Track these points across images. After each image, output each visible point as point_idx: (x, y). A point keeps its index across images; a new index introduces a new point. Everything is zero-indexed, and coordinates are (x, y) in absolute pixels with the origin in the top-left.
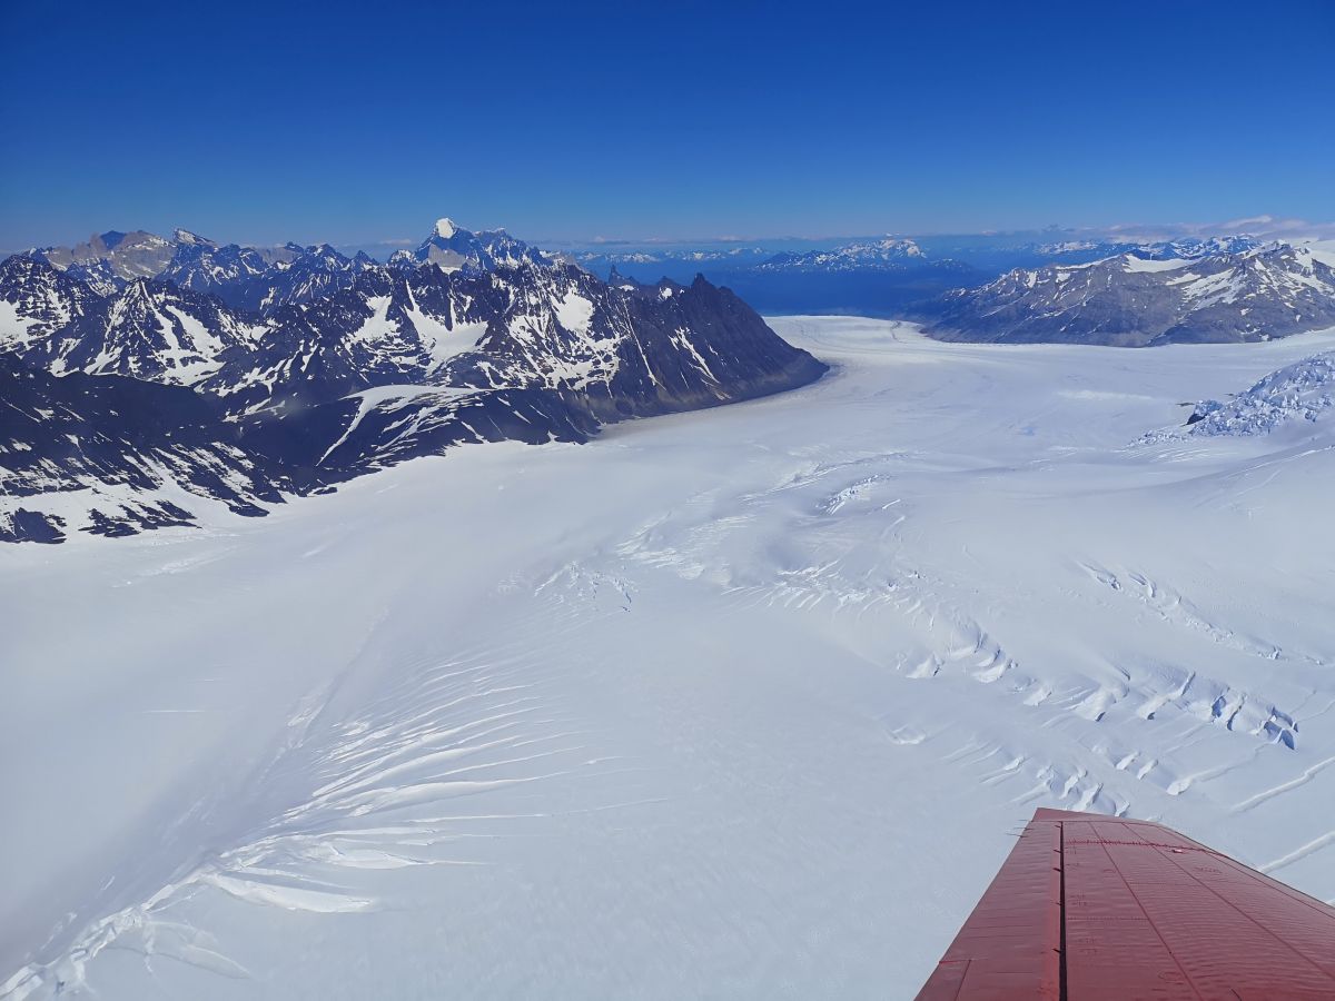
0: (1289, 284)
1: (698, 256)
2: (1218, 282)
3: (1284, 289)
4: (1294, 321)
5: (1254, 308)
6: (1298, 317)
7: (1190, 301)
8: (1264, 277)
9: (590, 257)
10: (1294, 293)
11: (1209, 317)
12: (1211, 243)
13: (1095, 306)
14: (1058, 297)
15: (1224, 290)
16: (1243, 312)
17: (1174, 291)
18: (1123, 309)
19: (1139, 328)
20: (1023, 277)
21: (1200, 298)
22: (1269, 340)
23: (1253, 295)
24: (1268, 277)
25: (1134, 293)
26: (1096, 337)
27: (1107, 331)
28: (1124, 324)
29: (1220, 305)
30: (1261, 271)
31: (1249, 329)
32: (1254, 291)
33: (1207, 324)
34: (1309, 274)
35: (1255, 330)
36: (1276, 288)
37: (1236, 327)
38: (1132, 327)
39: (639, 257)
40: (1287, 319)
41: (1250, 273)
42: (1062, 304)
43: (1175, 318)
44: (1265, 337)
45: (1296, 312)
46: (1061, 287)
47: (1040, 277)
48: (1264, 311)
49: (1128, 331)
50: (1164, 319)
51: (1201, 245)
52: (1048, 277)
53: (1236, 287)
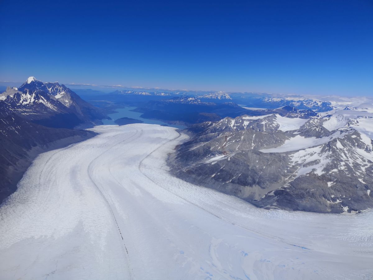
0: (359, 161)
1: (163, 94)
2: (312, 155)
3: (357, 166)
4: (366, 195)
5: (336, 181)
6: (369, 192)
7: (293, 166)
8: (343, 154)
9: (130, 92)
10: (363, 169)
11: (305, 185)
12: (315, 103)
13: (233, 162)
14: (225, 145)
15: (316, 162)
16: (329, 184)
17: (284, 157)
18: (250, 168)
19: (259, 183)
20: (229, 122)
21: (300, 165)
22: (349, 211)
23: (335, 170)
24: (345, 154)
25: (258, 156)
26: (230, 187)
27: (238, 183)
28: (250, 180)
29: (312, 177)
30: (341, 149)
31: (334, 200)
32: (337, 168)
33: (303, 191)
34: (370, 150)
35: (338, 201)
36: (351, 165)
37: (324, 196)
38: (254, 182)
39: (144, 93)
40: (361, 193)
41: (334, 151)
42: (226, 150)
43: (283, 178)
44: (346, 209)
45: (367, 188)
46: (228, 139)
47: (236, 122)
48: (344, 186)
49: (251, 185)
50: (275, 179)
51: (312, 103)
52: (239, 123)
53: (325, 161)
